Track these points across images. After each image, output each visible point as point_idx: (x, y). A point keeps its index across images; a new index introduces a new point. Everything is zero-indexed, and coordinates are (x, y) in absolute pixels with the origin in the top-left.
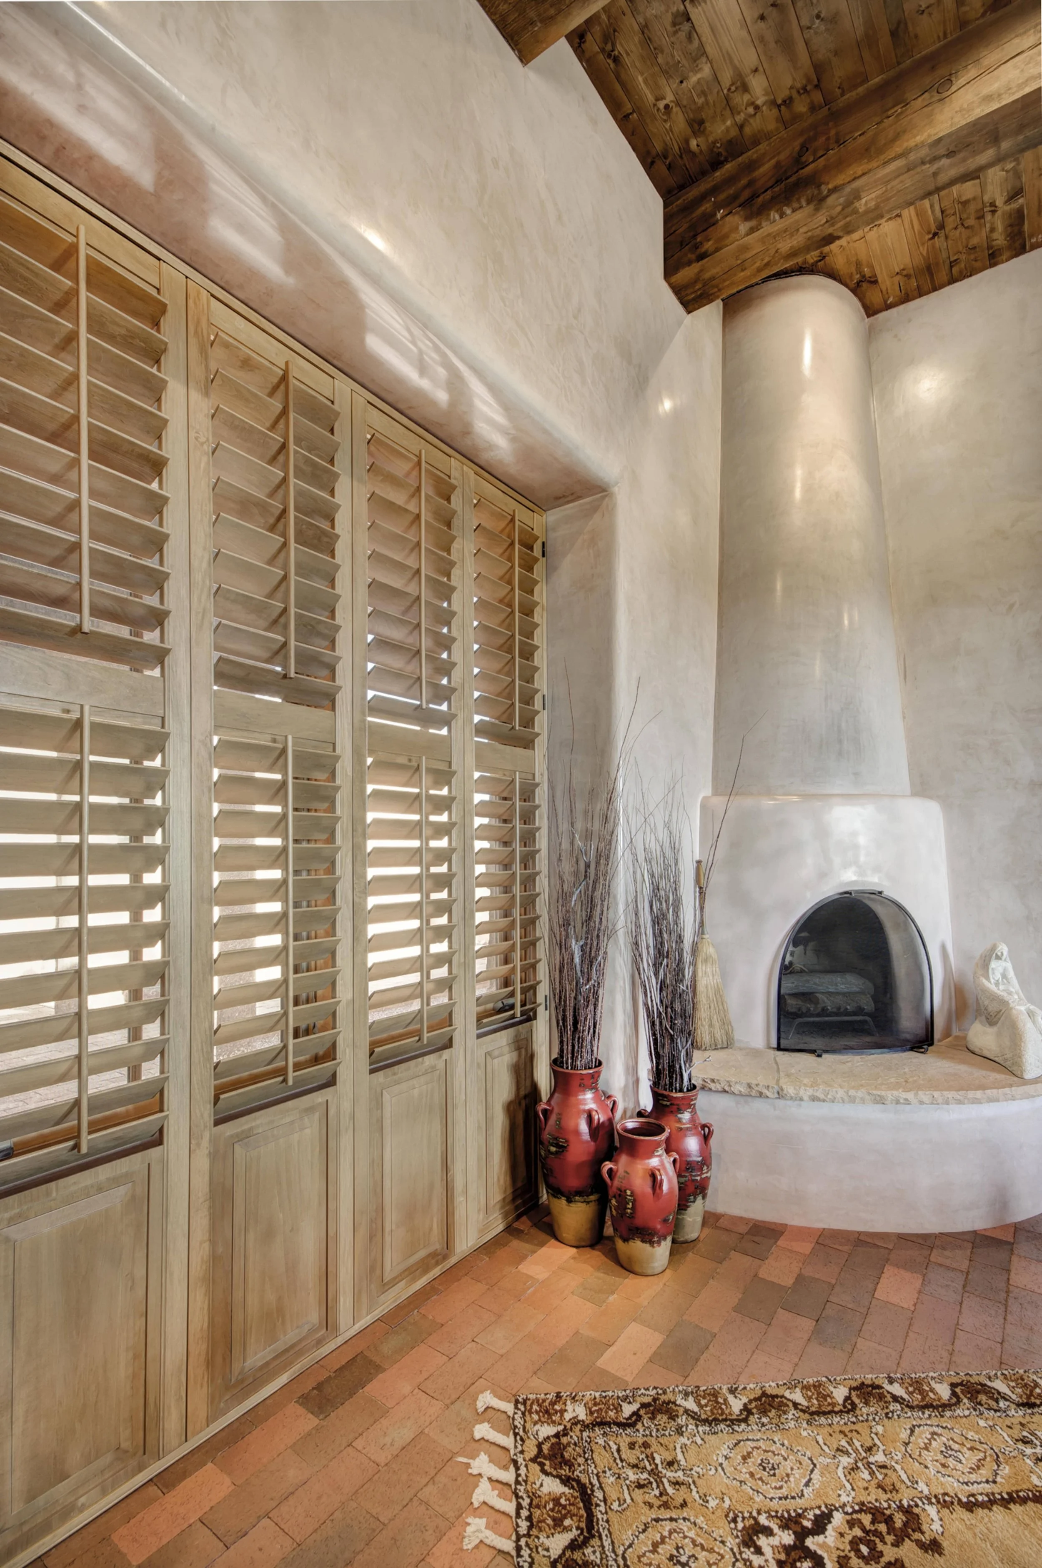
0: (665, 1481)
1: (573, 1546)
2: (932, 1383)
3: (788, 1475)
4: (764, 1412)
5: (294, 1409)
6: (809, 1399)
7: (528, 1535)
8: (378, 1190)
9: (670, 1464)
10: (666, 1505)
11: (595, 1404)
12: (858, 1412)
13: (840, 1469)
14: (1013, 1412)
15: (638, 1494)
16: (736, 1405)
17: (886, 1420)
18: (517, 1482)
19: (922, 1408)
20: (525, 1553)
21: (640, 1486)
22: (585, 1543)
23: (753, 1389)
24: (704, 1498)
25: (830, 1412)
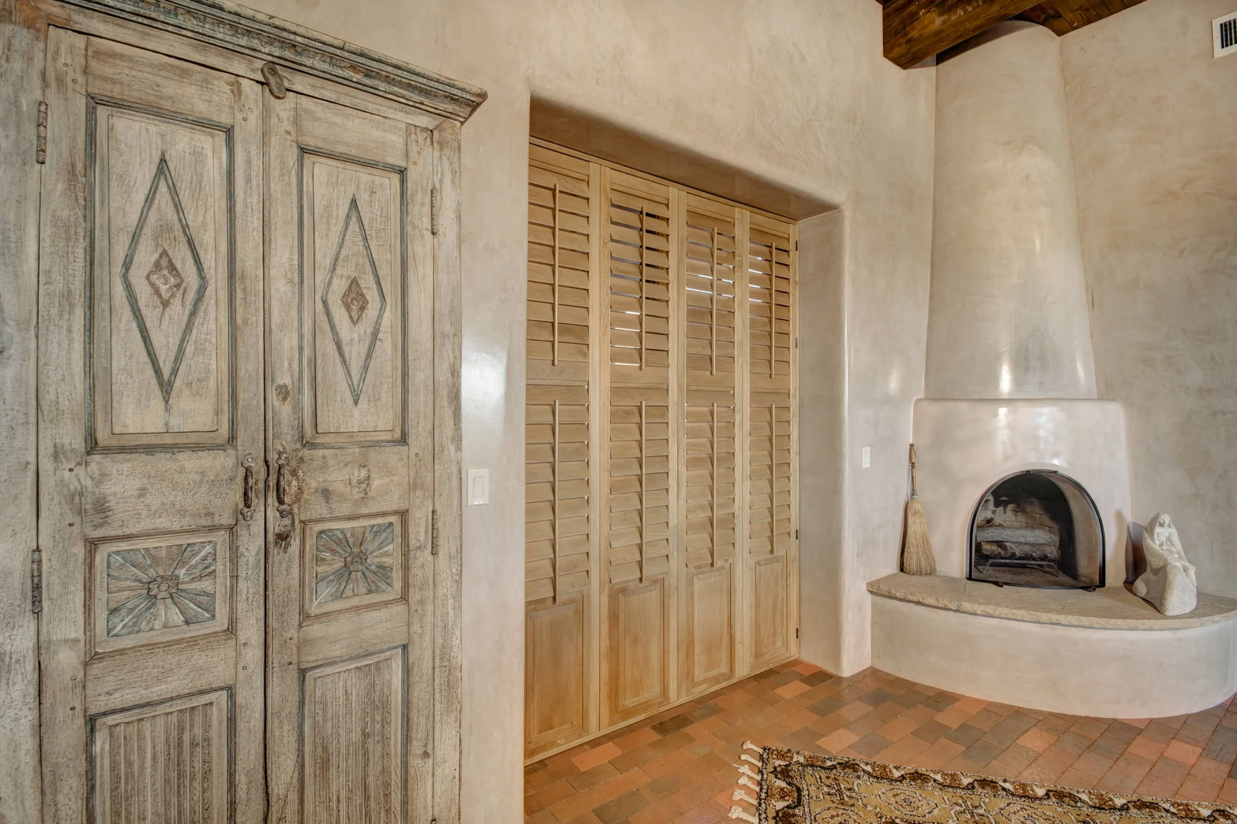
0: (845, 795)
1: (788, 807)
2: (1035, 787)
3: (918, 807)
4: (914, 780)
5: (648, 729)
6: (945, 779)
7: (765, 799)
8: (690, 631)
9: (849, 789)
10: (842, 804)
11: (810, 758)
12: (975, 790)
13: (953, 811)
14: (1085, 809)
15: (827, 797)
16: (897, 774)
17: (993, 797)
18: (762, 780)
19: (1021, 797)
20: (763, 805)
21: (829, 794)
22: (795, 807)
23: (910, 769)
24: (865, 806)
25: (956, 787)
